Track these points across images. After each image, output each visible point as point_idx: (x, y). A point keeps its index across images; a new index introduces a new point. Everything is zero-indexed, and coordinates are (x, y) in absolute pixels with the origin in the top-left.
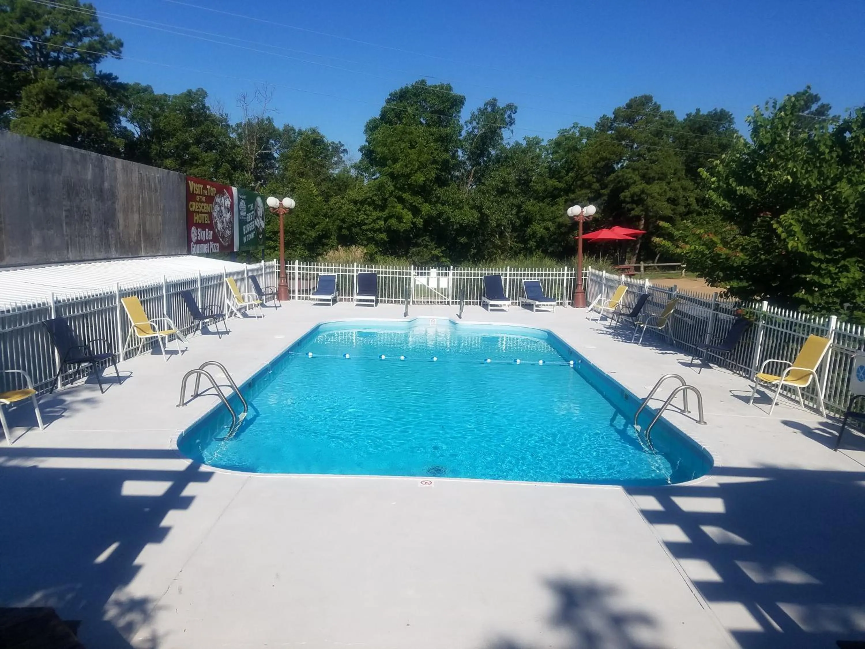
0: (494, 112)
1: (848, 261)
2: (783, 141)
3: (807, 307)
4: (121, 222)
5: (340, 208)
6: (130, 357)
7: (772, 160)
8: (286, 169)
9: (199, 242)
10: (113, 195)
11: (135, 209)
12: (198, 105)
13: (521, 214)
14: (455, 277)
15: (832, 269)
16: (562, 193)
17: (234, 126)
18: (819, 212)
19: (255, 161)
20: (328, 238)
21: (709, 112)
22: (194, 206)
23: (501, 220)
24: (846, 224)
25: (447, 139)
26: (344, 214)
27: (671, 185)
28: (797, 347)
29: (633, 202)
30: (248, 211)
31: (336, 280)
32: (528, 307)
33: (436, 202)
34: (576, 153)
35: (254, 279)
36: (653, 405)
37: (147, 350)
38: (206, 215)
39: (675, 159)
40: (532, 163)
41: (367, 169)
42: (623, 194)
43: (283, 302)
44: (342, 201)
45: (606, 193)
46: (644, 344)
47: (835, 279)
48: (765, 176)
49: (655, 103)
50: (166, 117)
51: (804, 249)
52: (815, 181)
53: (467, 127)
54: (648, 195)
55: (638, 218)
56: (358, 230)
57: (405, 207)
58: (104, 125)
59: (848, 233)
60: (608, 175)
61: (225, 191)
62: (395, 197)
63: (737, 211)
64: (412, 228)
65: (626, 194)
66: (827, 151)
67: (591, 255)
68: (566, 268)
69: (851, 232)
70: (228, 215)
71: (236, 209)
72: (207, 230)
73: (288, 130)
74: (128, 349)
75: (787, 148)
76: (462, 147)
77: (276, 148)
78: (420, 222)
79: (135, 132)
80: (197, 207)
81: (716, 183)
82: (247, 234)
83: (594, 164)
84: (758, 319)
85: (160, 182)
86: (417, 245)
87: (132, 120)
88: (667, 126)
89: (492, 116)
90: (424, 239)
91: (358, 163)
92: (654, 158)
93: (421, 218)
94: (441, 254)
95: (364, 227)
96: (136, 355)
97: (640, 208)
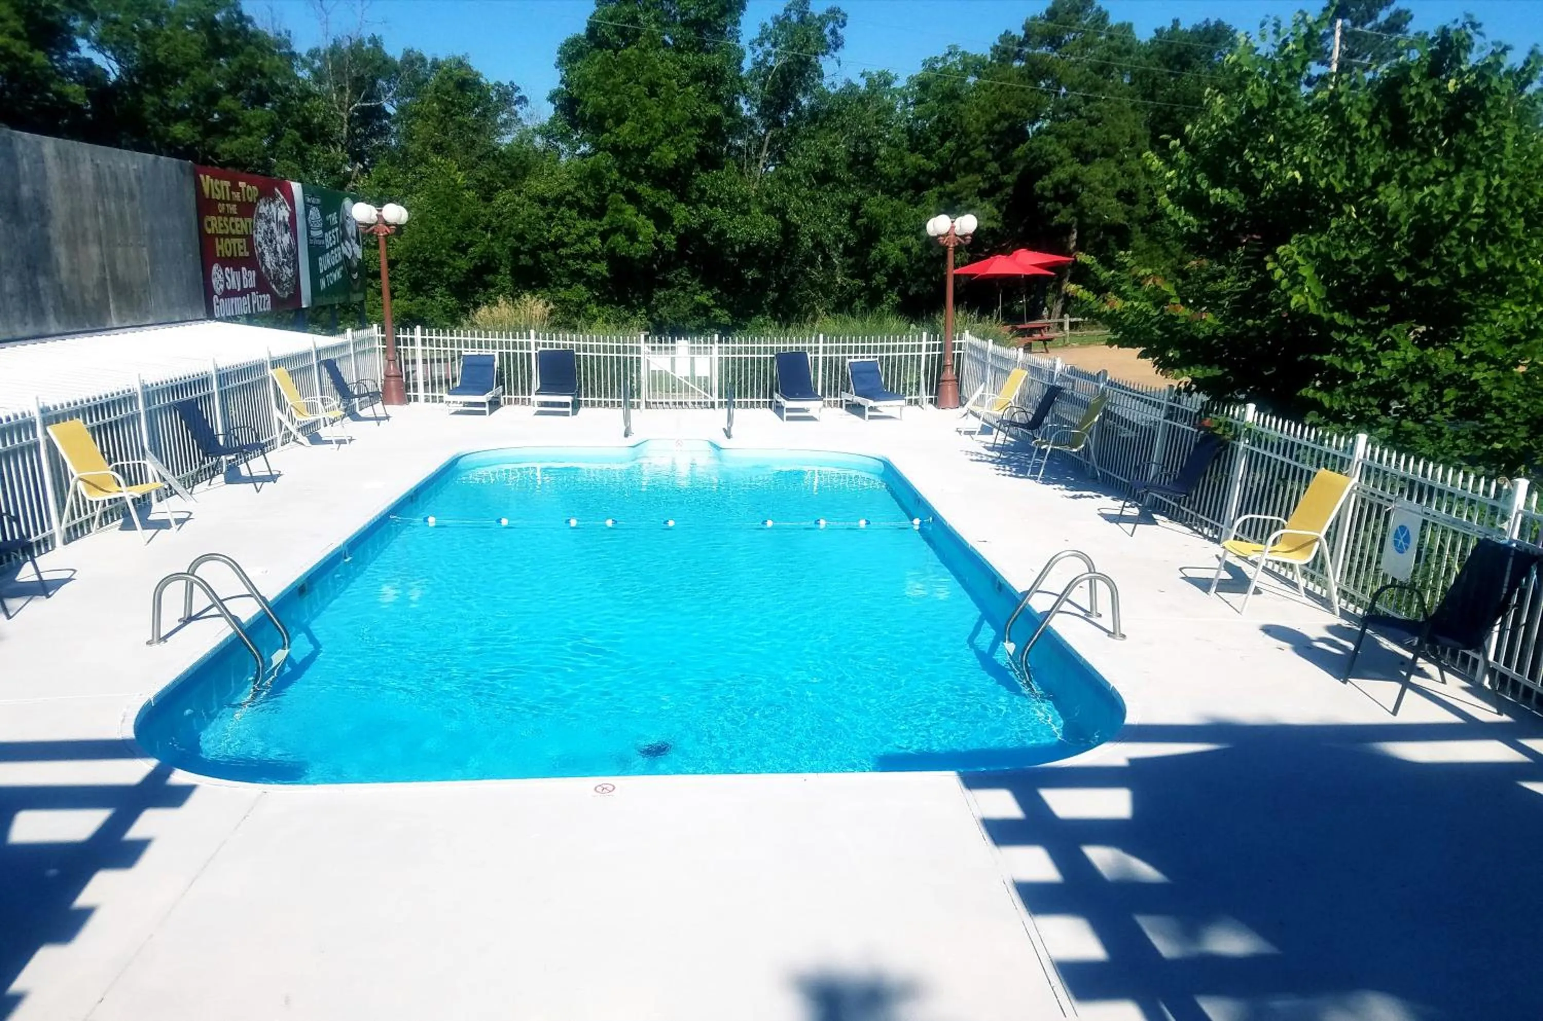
0: (803, 23)
1: (1395, 330)
2: (1290, 103)
3: (1320, 416)
4: (63, 261)
5: (515, 212)
6: (77, 538)
7: (1271, 138)
8: (409, 137)
9: (228, 294)
10: (43, 212)
11: (90, 236)
12: (229, 13)
13: (859, 222)
14: (724, 356)
15: (1368, 346)
16: (933, 180)
17: (304, 56)
18: (1348, 238)
19: (349, 124)
20: (495, 271)
21: (1195, 26)
22: (214, 224)
23: (821, 234)
24: (1391, 263)
25: (715, 76)
26: (521, 226)
27: (1126, 166)
28: (1300, 488)
29: (1057, 198)
30: (327, 227)
31: (497, 364)
32: (856, 409)
33: (699, 200)
34: (956, 103)
35: (331, 366)
36: (1039, 604)
37: (113, 520)
38: (239, 241)
39: (1132, 116)
40: (878, 122)
41: (565, 137)
42: (1040, 183)
43: (391, 409)
44: (517, 199)
45: (1010, 180)
46: (1046, 481)
47: (1372, 362)
48: (1258, 168)
49: (1099, 9)
50: (168, 39)
51: (1318, 308)
52: (1340, 182)
53: (754, 51)
54: (1083, 185)
55: (1066, 229)
56: (551, 255)
57: (640, 210)
58: (39, 57)
59: (1395, 279)
60: (1016, 146)
61: (277, 190)
62: (623, 192)
63: (1208, 235)
64: (655, 253)
65: (1045, 183)
66: (1364, 122)
67: (969, 309)
68: (925, 334)
69: (1400, 277)
70: (286, 239)
71: (301, 224)
72: (244, 269)
73: (412, 60)
74: (72, 523)
75: (1298, 114)
76: (745, 92)
77: (391, 94)
78: (670, 240)
79: (108, 69)
80: (221, 225)
81: (1175, 181)
82: (327, 272)
83: (989, 125)
84: (1236, 437)
85: (139, 179)
86: (667, 285)
87: (99, 45)
88: (1119, 52)
89: (800, 33)
90: (680, 274)
91: (546, 123)
92: (1095, 114)
93: (673, 232)
94: (712, 302)
95: (563, 251)
96: (89, 531)
97: (1070, 209)
